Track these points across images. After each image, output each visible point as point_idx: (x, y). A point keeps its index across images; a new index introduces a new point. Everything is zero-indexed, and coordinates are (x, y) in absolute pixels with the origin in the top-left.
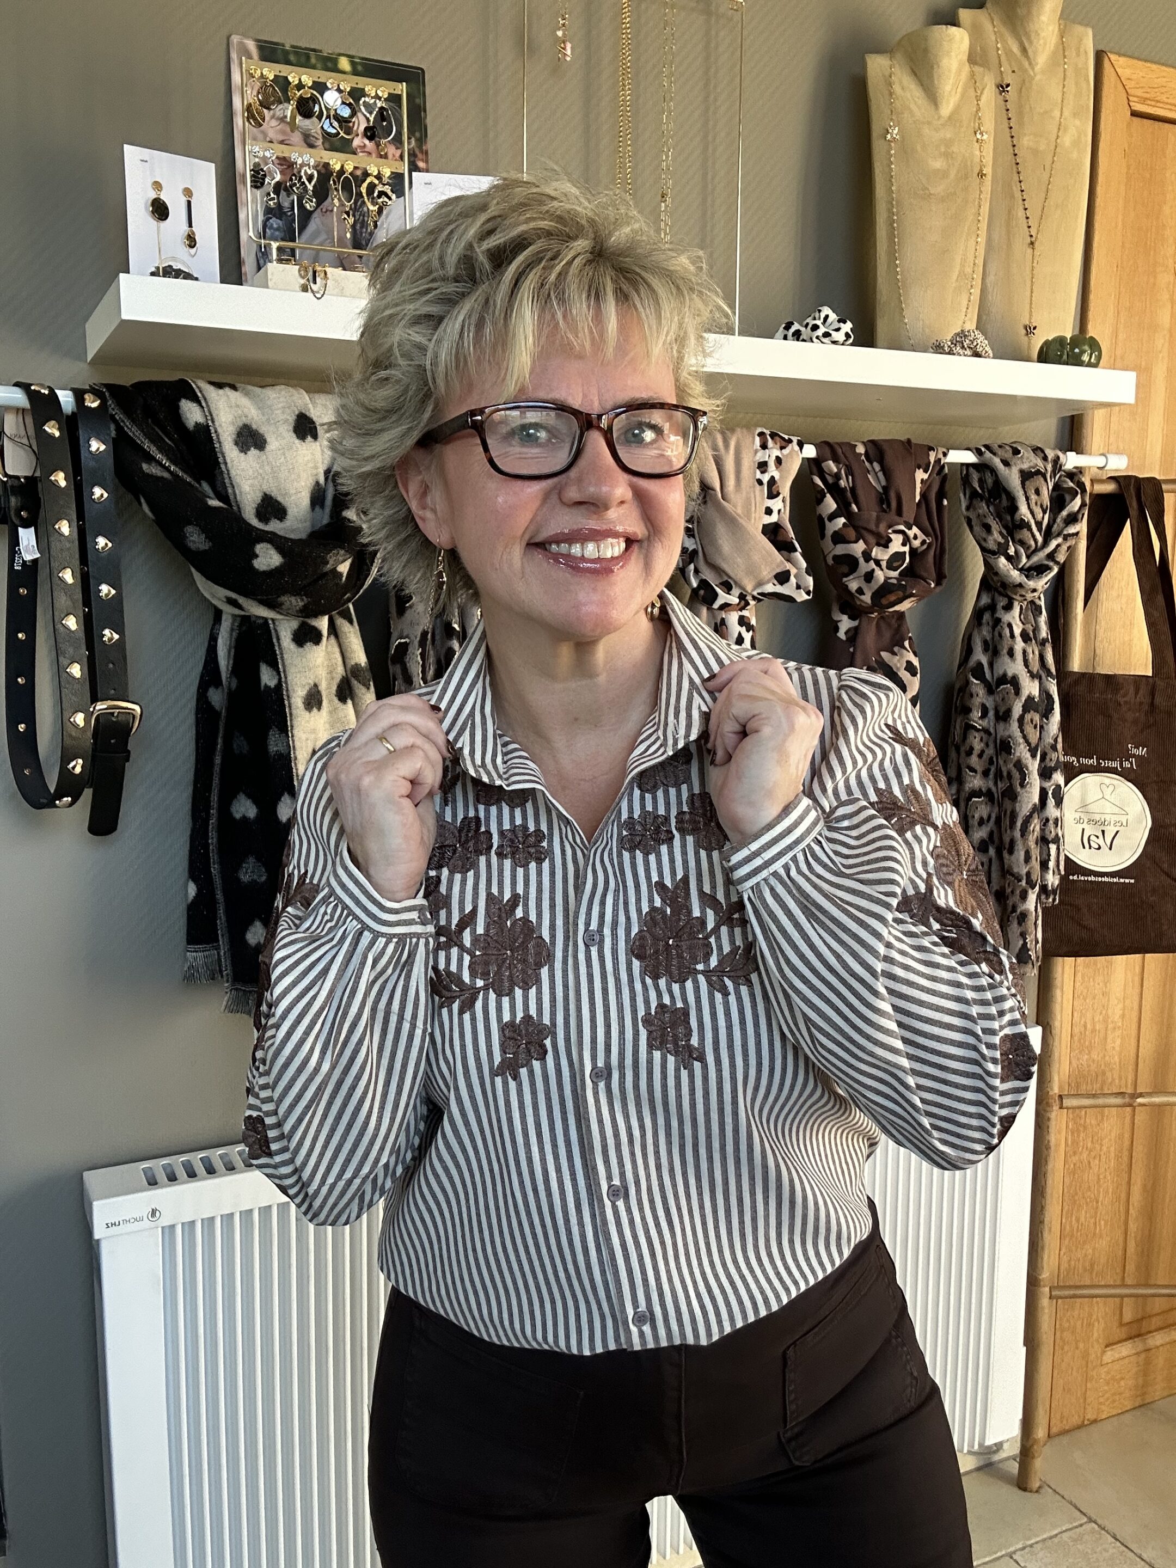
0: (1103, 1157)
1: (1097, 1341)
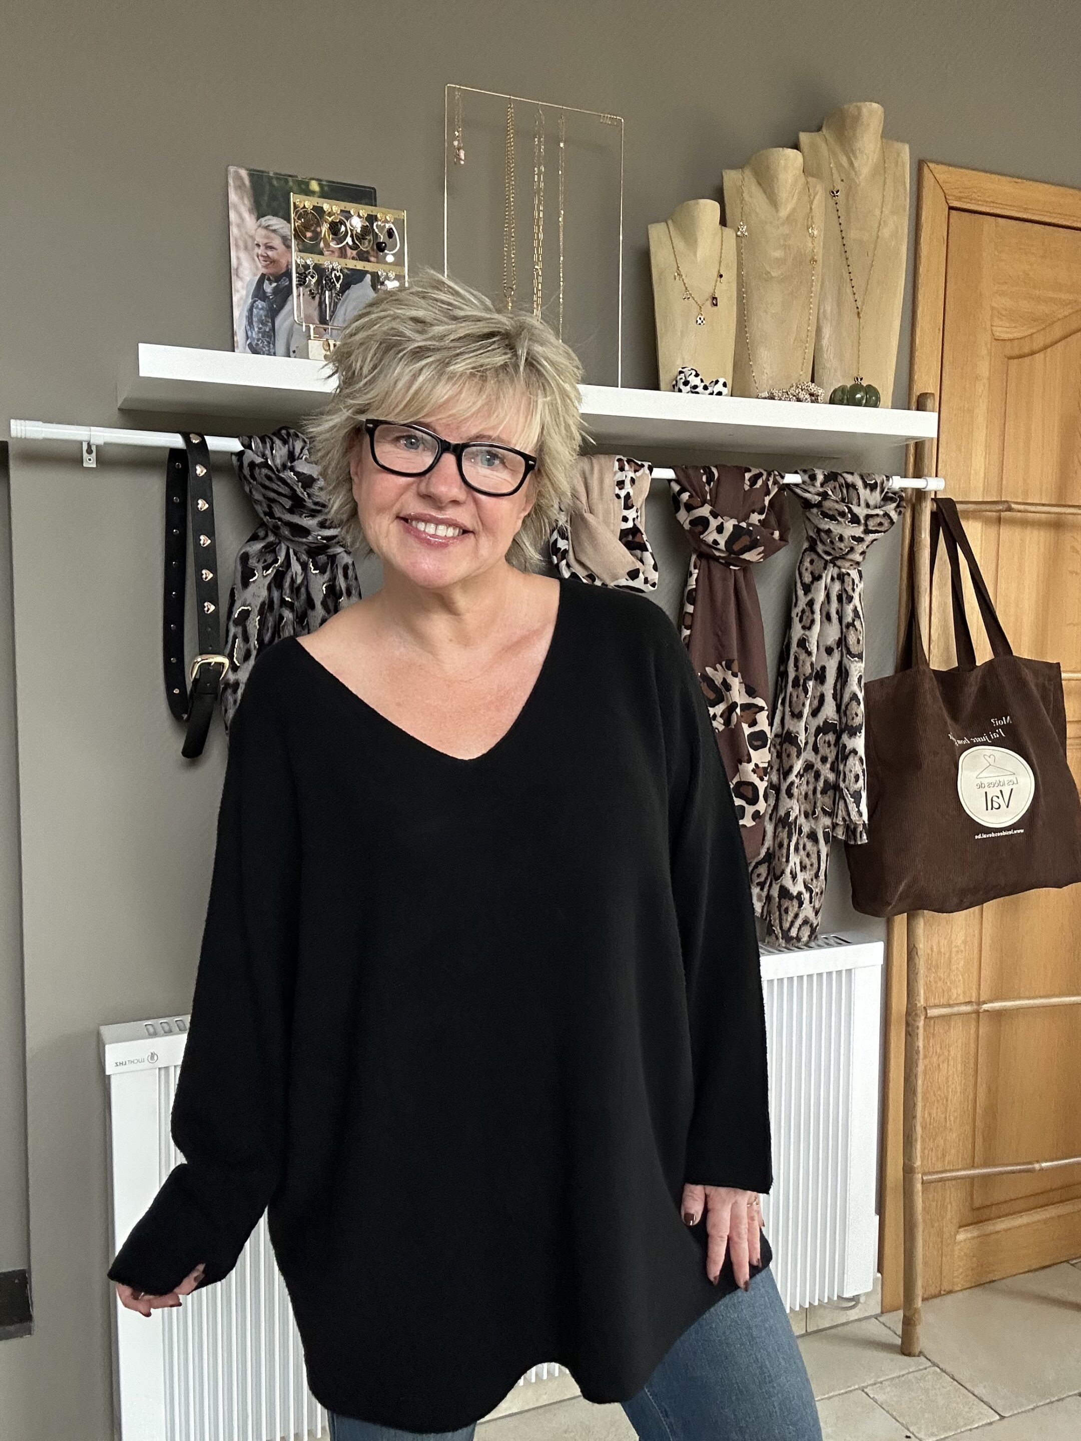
0: (951, 1062)
1: (951, 1221)
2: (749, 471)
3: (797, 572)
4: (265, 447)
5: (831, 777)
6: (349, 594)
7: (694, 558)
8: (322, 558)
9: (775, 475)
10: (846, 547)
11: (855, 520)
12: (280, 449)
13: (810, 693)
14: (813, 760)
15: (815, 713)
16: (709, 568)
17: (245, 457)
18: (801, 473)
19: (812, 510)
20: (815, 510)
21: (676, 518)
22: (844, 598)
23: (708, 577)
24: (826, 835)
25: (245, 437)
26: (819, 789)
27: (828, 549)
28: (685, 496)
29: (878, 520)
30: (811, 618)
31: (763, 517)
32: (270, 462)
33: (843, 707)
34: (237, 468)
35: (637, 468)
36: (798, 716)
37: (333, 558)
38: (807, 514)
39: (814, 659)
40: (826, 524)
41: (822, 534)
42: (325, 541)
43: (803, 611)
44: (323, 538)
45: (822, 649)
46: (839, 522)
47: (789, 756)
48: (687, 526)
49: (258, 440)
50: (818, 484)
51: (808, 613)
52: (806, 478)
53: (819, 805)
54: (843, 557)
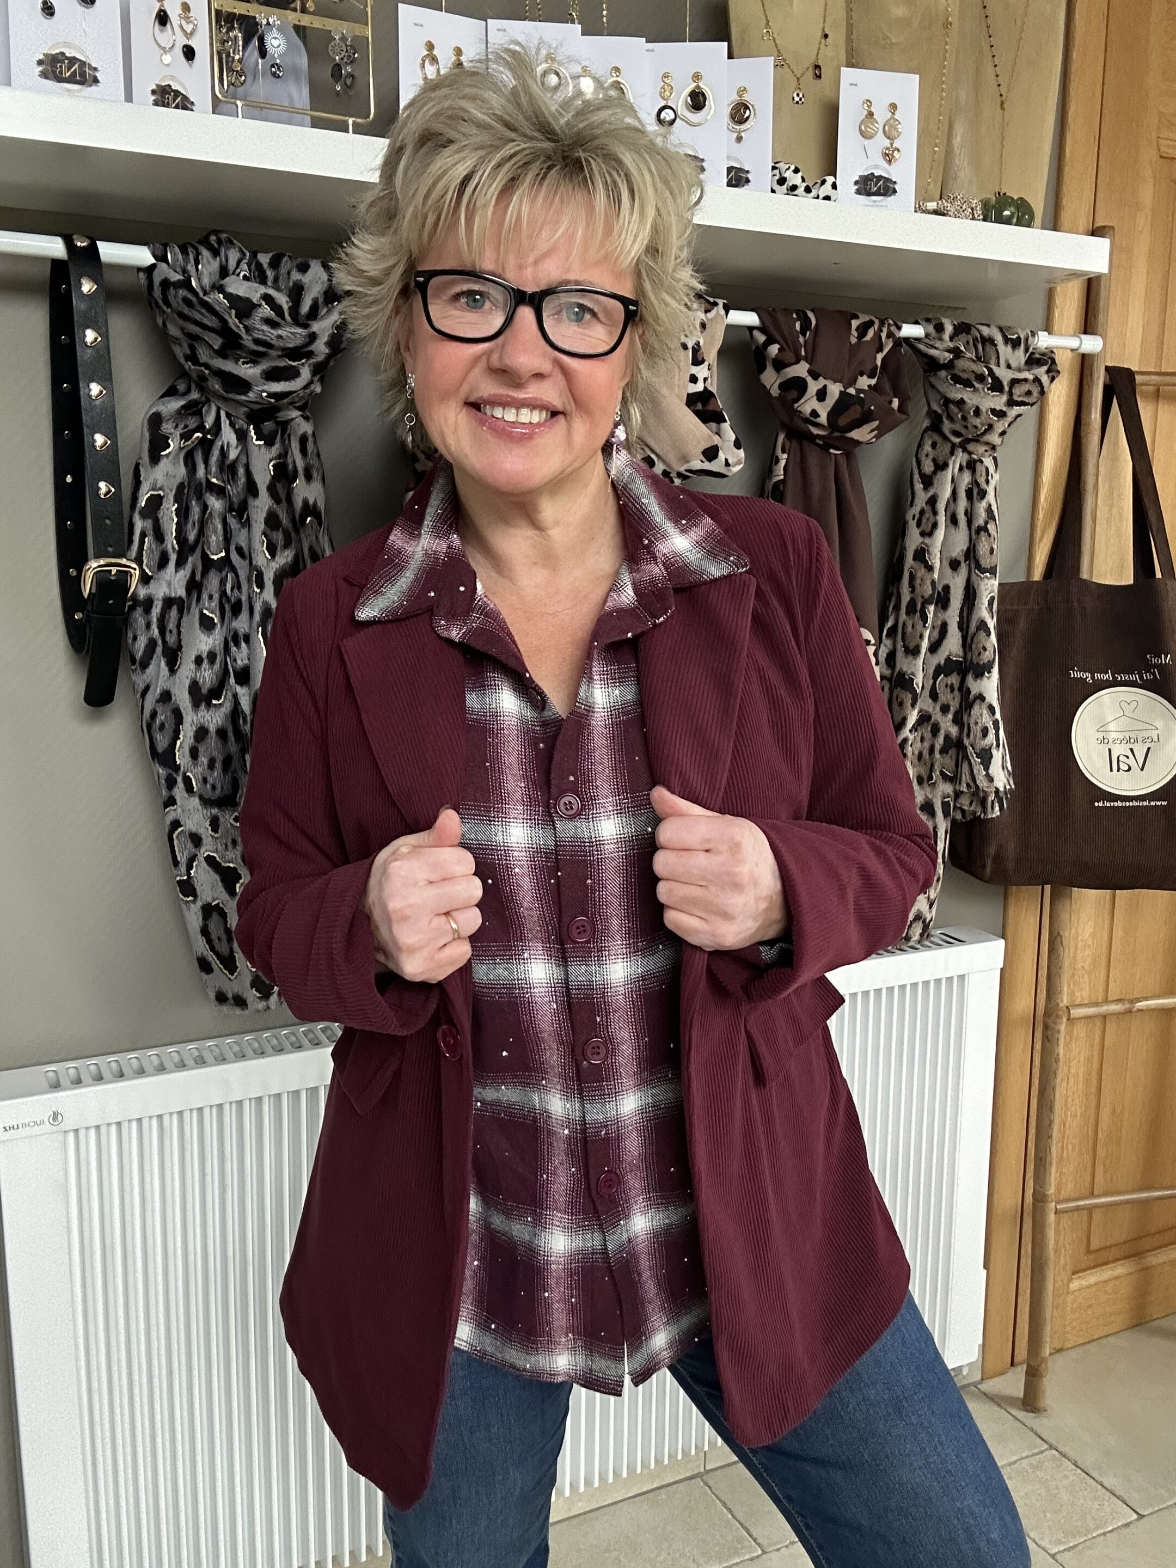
0: (1072, 1080)
1: (1064, 1269)
2: (857, 317)
3: (914, 460)
4: (186, 260)
5: (954, 731)
6: (308, 477)
7: (781, 438)
8: (268, 426)
9: (889, 325)
10: (983, 425)
11: (997, 386)
12: (209, 262)
13: (930, 621)
14: (931, 710)
15: (934, 648)
16: (802, 450)
17: (156, 273)
18: (924, 323)
19: (939, 373)
20: (943, 373)
21: (759, 380)
22: (976, 492)
23: (800, 466)
24: (945, 806)
25: (158, 246)
26: (938, 747)
27: (958, 427)
28: (774, 349)
29: (1026, 387)
30: (932, 520)
31: (873, 382)
32: (194, 284)
33: (969, 639)
34: (145, 290)
35: (709, 307)
36: (915, 652)
37: (284, 426)
38: (932, 380)
39: (936, 576)
40: (957, 393)
41: (952, 407)
42: (273, 400)
43: (922, 512)
44: (270, 395)
45: (946, 563)
46: (976, 390)
47: (901, 704)
48: (775, 392)
49: (177, 250)
50: (946, 336)
51: (929, 514)
52: (931, 329)
53: (937, 767)
54: (976, 440)
